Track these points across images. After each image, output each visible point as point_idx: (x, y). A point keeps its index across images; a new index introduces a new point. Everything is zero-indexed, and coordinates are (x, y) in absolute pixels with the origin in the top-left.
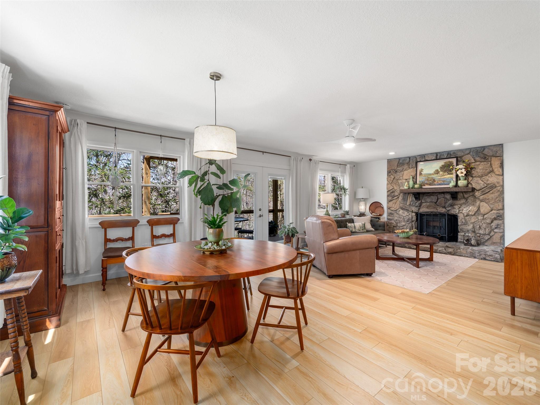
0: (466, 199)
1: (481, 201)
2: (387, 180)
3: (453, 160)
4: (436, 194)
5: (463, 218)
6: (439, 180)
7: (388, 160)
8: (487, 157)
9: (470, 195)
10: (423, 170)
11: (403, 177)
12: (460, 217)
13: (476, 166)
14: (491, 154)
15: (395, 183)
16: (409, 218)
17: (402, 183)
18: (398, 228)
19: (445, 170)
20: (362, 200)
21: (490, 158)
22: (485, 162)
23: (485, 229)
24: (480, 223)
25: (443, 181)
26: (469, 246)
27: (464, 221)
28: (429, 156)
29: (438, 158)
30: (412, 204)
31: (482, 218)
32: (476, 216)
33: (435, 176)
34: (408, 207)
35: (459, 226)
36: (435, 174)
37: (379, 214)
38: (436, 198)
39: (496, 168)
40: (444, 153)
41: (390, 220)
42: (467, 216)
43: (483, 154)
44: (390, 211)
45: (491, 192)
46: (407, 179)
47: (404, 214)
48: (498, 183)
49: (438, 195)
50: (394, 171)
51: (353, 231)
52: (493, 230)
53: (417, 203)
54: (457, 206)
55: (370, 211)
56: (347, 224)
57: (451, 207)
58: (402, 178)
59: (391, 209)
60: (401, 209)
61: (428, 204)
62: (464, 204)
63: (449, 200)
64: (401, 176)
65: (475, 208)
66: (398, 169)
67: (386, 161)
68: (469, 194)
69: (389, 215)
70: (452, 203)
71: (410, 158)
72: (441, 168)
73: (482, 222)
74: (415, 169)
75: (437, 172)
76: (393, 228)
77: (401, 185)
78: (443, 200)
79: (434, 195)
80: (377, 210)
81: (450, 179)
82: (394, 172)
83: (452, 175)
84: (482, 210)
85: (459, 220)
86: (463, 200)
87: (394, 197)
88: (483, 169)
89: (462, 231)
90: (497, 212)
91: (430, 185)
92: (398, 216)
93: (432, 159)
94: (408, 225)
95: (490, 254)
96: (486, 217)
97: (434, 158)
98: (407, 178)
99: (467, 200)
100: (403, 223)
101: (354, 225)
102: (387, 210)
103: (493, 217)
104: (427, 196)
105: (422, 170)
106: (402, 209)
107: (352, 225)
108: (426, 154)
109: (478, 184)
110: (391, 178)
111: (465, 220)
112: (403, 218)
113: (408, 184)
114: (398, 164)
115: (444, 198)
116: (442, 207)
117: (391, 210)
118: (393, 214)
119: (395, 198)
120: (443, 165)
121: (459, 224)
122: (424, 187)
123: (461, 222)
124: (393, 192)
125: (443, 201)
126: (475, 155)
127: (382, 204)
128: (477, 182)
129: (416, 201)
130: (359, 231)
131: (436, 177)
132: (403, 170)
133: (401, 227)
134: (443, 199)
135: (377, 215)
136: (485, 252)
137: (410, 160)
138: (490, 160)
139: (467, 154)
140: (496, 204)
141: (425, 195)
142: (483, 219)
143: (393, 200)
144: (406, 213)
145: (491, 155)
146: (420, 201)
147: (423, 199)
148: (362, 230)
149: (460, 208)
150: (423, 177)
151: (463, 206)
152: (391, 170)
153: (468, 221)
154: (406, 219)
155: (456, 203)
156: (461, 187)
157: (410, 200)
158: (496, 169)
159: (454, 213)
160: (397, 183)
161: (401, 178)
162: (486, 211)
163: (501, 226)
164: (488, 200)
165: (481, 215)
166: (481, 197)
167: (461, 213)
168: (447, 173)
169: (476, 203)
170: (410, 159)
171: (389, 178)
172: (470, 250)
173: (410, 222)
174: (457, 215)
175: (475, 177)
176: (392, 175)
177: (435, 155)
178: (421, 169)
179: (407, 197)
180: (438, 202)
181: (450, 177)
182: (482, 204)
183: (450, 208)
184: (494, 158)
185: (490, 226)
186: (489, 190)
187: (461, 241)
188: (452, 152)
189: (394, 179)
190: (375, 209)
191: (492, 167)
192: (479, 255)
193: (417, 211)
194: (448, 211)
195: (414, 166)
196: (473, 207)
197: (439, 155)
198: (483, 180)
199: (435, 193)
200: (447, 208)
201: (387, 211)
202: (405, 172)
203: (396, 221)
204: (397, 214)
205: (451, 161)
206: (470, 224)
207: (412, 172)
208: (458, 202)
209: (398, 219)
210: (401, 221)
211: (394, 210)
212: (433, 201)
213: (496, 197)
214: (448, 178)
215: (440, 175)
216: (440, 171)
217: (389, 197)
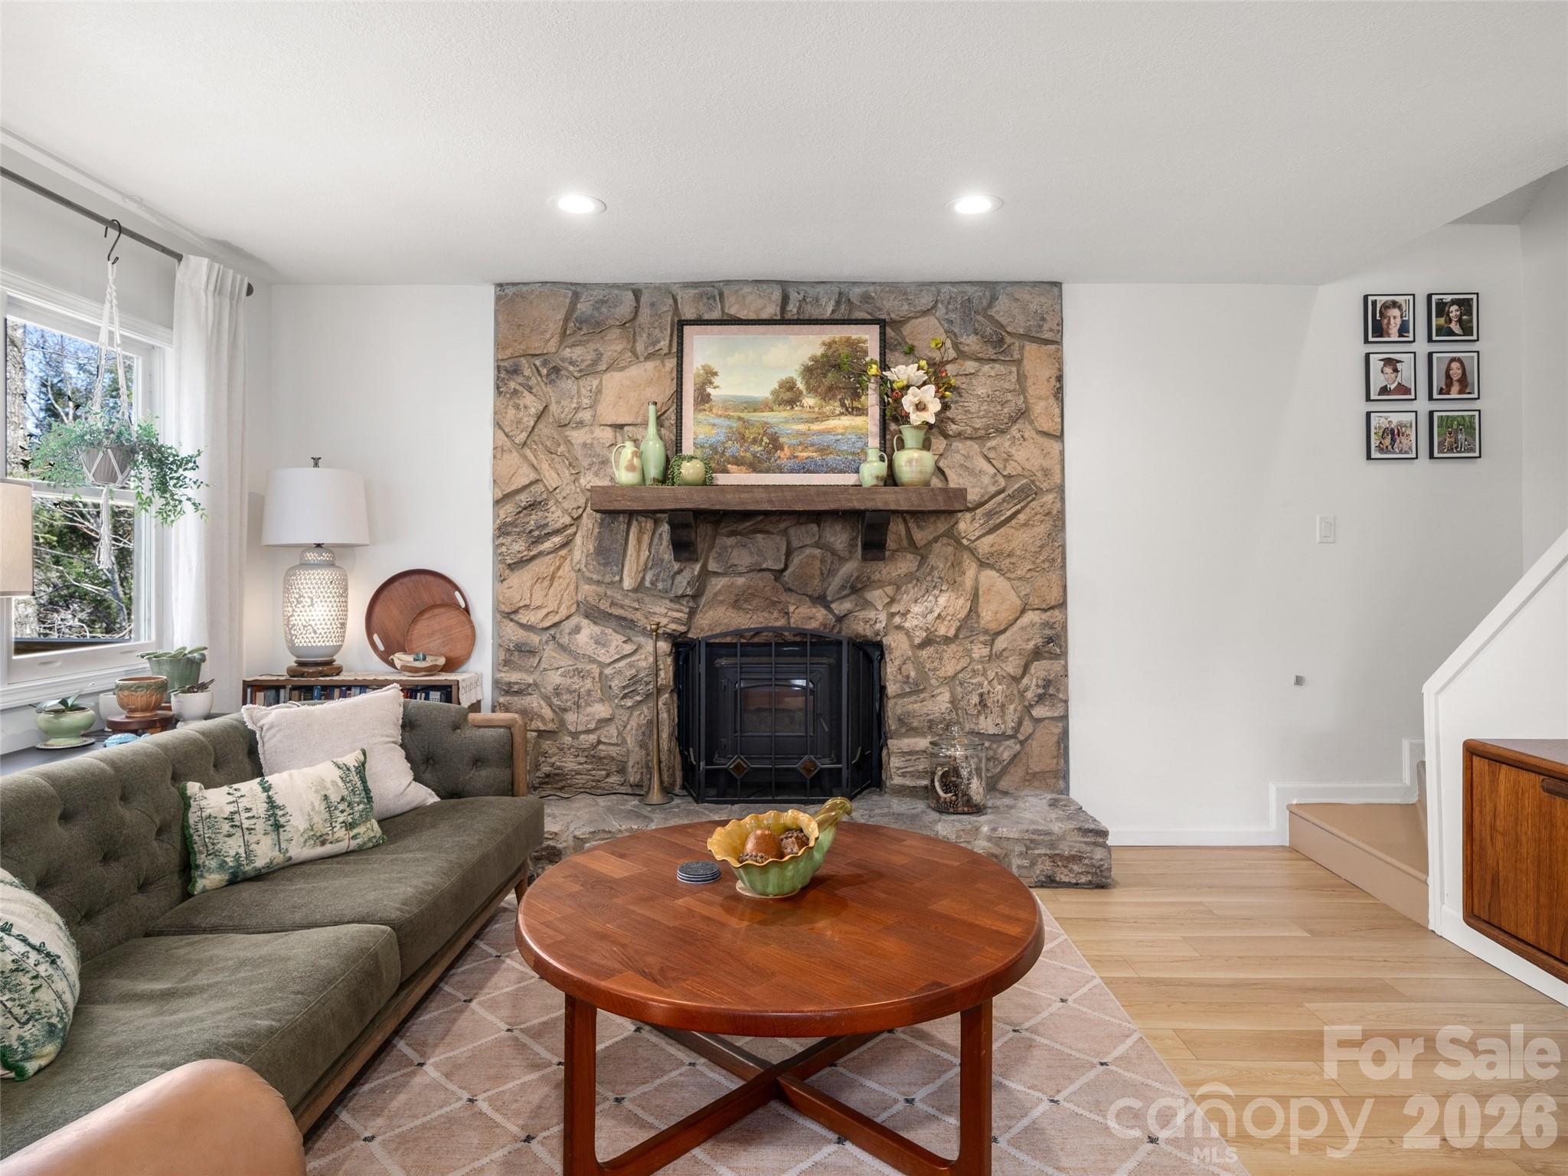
0: (921, 553)
1: (983, 565)
2: (498, 425)
3: (867, 337)
4: (782, 526)
5: (909, 658)
6: (801, 444)
7: (500, 285)
8: (1008, 340)
9: (935, 534)
10: (716, 374)
11: (601, 409)
12: (897, 654)
13: (964, 379)
14: (1018, 325)
15: (548, 443)
16: (634, 671)
17: (592, 444)
18: (568, 740)
19: (830, 389)
20: (312, 556)
21: (1017, 344)
22: (997, 366)
23: (1002, 707)
24: (979, 679)
25: (823, 450)
26: (964, 813)
27: (913, 674)
28: (744, 298)
29: (788, 316)
30: (653, 583)
31: (986, 651)
32: (960, 644)
33: (777, 418)
34: (627, 602)
35: (890, 704)
36: (780, 405)
37: (442, 661)
38: (778, 550)
39: (1040, 398)
40: (820, 289)
41: (516, 693)
42: (926, 643)
43: (991, 318)
44: (513, 633)
45: (1022, 517)
46: (621, 427)
47: (604, 645)
48: (1047, 473)
49: (792, 532)
50: (545, 363)
51: (260, 863)
52: (1028, 709)
53: (679, 578)
54: (877, 593)
55: (376, 637)
56: (185, 802)
57: (853, 597)
58: (594, 416)
59: (524, 617)
60: (587, 617)
61: (741, 581)
62: (910, 577)
63: (843, 560)
64: (586, 402)
65: (961, 601)
66: (567, 353)
67: (489, 293)
68: (932, 528)
69: (507, 662)
70: (857, 578)
71: (637, 293)
72: (808, 371)
73: (991, 675)
74: (671, 363)
75: (788, 395)
76: (537, 745)
77: (585, 463)
78: (814, 557)
79: (769, 527)
80: (423, 626)
81: (854, 438)
82: (544, 371)
83: (863, 418)
84: (989, 614)
85: (890, 670)
86: (910, 556)
87: (538, 540)
88: (991, 399)
89: (903, 730)
90: (1045, 616)
91: (754, 466)
92: (565, 661)
93: (764, 316)
94: (625, 719)
95: (1073, 853)
96: (1004, 646)
97: (771, 311)
98: (621, 421)
99: (923, 559)
100: (601, 710)
101: (270, 801)
102: (497, 625)
103: (1031, 645)
104: (733, 534)
105: (709, 374)
106: (594, 614)
107: (244, 803)
108: (728, 282)
109: (971, 472)
110: (520, 414)
111: (920, 666)
112: (601, 673)
113: (638, 454)
114: (566, 320)
115: (817, 545)
116: (810, 597)
117: (522, 626)
118: (532, 652)
119: (547, 545)
120: (813, 359)
121: (892, 689)
122: (722, 479)
123: (899, 677)
124: (533, 506)
125: (817, 564)
126: (958, 321)
127: (457, 588)
128: (968, 464)
129: (676, 566)
130: (320, 851)
131: (784, 421)
132: (595, 362)
133: (588, 732)
134: (817, 552)
135: (432, 670)
136: (1052, 845)
137: (637, 309)
138: (1016, 356)
139: (925, 313)
140: (1041, 581)
141: (724, 531)
142: (990, 656)
143: (533, 558)
144: (617, 641)
145: (1021, 331)
146: (698, 567)
147: (713, 554)
148: (341, 833)
149: (892, 601)
150: (717, 421)
151: (907, 592)
152: (523, 360)
153: (931, 674)
154: (616, 684)
155: (877, 576)
156: (911, 484)
157: (643, 558)
158: (1042, 404)
159: (869, 633)
160: (562, 449)
161: (586, 416)
162: (1005, 616)
163: (1058, 690)
164: (1008, 561)
165: (982, 639)
166: (985, 545)
167: (899, 628)
168: (837, 404)
169: (964, 573)
170: (643, 300)
171: (511, 412)
172: (985, 844)
173: (638, 698)
174: (881, 641)
175: (959, 435)
176: (530, 389)
177: (777, 295)
178: (703, 367)
179: (620, 537)
180: (794, 572)
181: (853, 428)
182: (988, 576)
183: (847, 605)
184: (1035, 346)
185: (1019, 692)
186: (1014, 510)
187: (902, 786)
188: (858, 290)
189: (539, 417)
190: (415, 621)
191: (1023, 391)
192: (1026, 863)
193: (683, 629)
194: (840, 619)
195: (664, 344)
196: (953, 595)
197: (794, 296)
198: (991, 455)
199: (774, 519)
200: (833, 606)
201: (498, 634)
202: (607, 377)
203: (558, 695)
204: (563, 648)
205: (854, 337)
206: (937, 687)
207: (650, 382)
208: (884, 572)
209: (570, 681)
210: (589, 692)
211: (541, 626)
212: (764, 566)
213: (1039, 543)
214: (843, 434)
215: (804, 416)
216: (804, 392)
217: (510, 539)
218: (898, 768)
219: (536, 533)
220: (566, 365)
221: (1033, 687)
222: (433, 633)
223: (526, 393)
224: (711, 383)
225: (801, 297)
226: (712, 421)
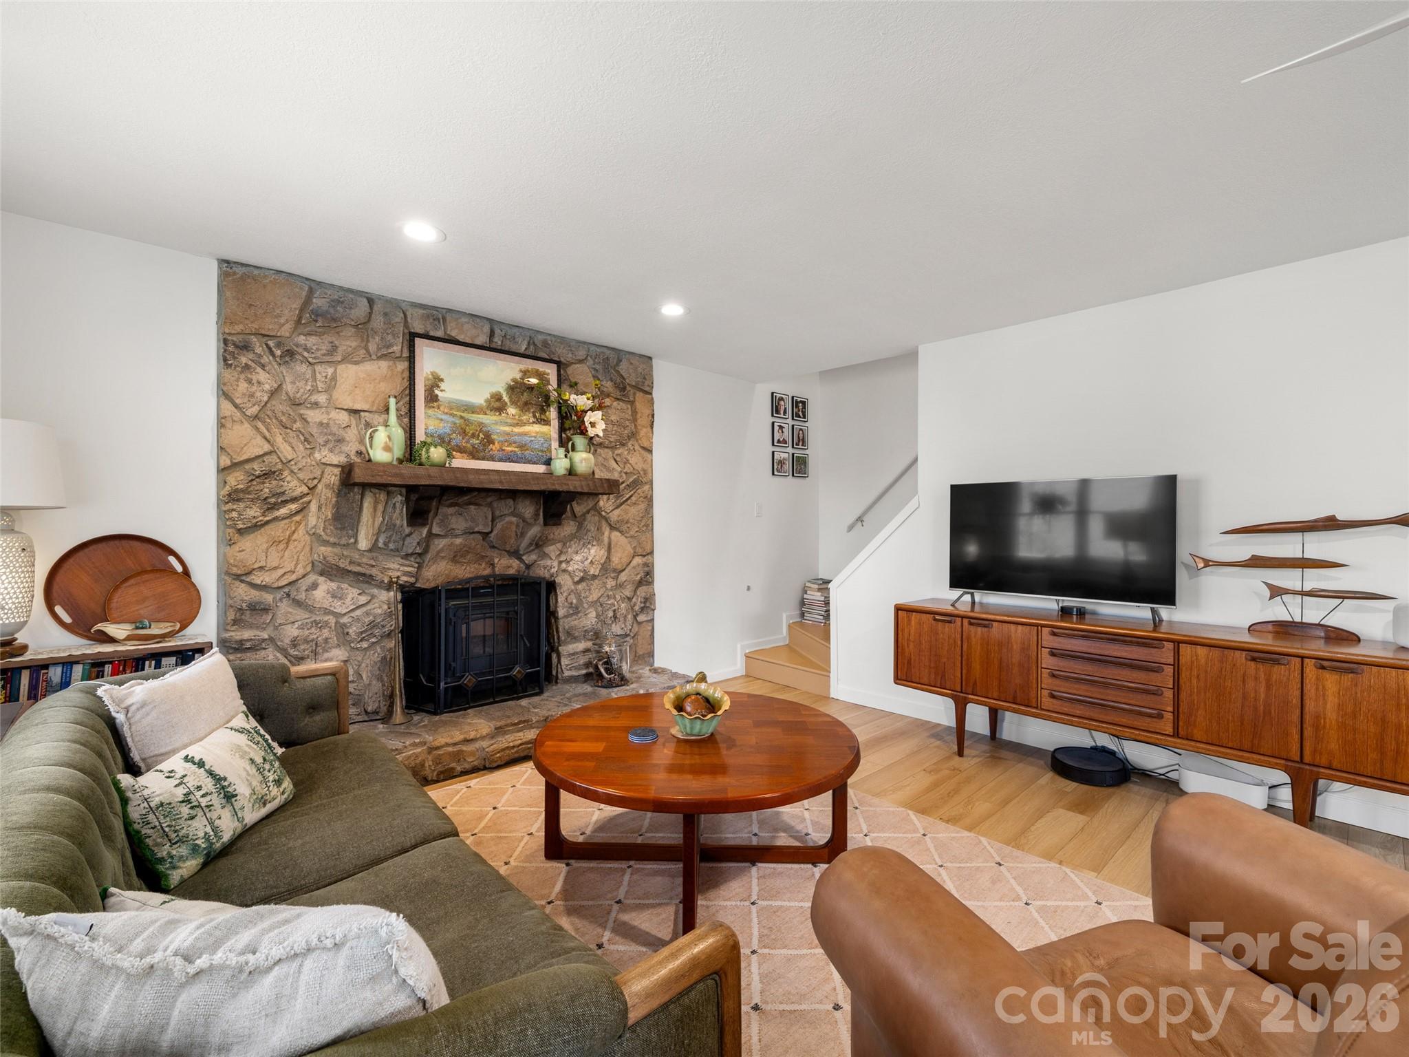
0: (580, 521)
1: (612, 528)
2: (222, 396)
3: (549, 371)
4: (489, 500)
5: (571, 591)
6: (506, 441)
7: (225, 262)
8: (628, 388)
9: (587, 508)
10: (442, 380)
11: (337, 394)
12: (565, 588)
14: (632, 380)
15: (284, 419)
16: (371, 618)
17: (328, 424)
19: (526, 404)
21: (632, 391)
22: (620, 403)
23: (625, 617)
24: (611, 601)
25: (522, 447)
26: (624, 684)
27: (574, 601)
28: (462, 325)
29: (493, 346)
30: (386, 544)
31: (614, 583)
32: (601, 579)
33: (489, 419)
34: (364, 560)
35: (561, 622)
36: (491, 411)
38: (486, 518)
39: (643, 426)
40: (517, 331)
41: (248, 649)
42: (582, 580)
43: (618, 372)
44: (243, 593)
45: (633, 498)
46: (357, 412)
47: (341, 598)
48: (645, 472)
49: (495, 504)
50: (279, 345)
51: (226, 837)
52: (636, 617)
53: (408, 540)
54: (552, 548)
55: (60, 609)
56: (123, 797)
57: (536, 551)
58: (329, 400)
59: (257, 579)
60: (321, 575)
61: (458, 541)
62: (573, 537)
63: (530, 525)
64: (320, 385)
65: (602, 552)
66: (301, 340)
67: (214, 266)
68: (585, 504)
69: (235, 622)
70: (540, 537)
71: (371, 301)
72: (510, 389)
73: (618, 597)
74: (402, 366)
75: (497, 404)
77: (321, 440)
78: (511, 523)
79: (479, 500)
80: (129, 594)
81: (542, 440)
82: (278, 353)
83: (548, 427)
84: (617, 559)
85: (560, 600)
86: (572, 523)
87: (274, 507)
88: (618, 424)
89: (569, 639)
90: (643, 560)
91: (474, 455)
92: (301, 615)
93: (478, 342)
94: (360, 659)
96: (624, 579)
97: (482, 339)
98: (357, 407)
99: (580, 526)
100: (339, 654)
102: (222, 587)
103: (638, 578)
104: (452, 505)
105: (436, 381)
106: (330, 571)
108: (449, 311)
109: (607, 469)
110: (254, 389)
111: (578, 596)
112: (337, 623)
114: (302, 310)
115: (513, 514)
116: (508, 552)
117: (251, 586)
118: (266, 610)
119: (283, 511)
120: (514, 381)
121: (561, 612)
123: (566, 604)
124: (267, 475)
125: (514, 528)
126: (601, 371)
127: (172, 553)
128: (605, 464)
129: (407, 530)
130: (265, 810)
131: (495, 424)
132: (330, 353)
134: (514, 519)
137: (370, 314)
138: (632, 399)
139: (581, 361)
140: (641, 538)
141: (447, 502)
142: (617, 586)
143: (267, 523)
144: (353, 595)
145: (634, 384)
146: (425, 531)
147: (436, 521)
149: (561, 553)
150: (443, 417)
151: (571, 547)
152: (254, 339)
153: (584, 600)
154: (353, 631)
155: (552, 536)
156: (580, 475)
157: (378, 524)
158: (644, 430)
159: (547, 576)
160: (298, 425)
161: (322, 398)
162: (625, 560)
163: (651, 604)
164: (625, 526)
165: (613, 575)
166: (614, 516)
167: (565, 571)
168: (531, 415)
169: (603, 534)
170: (375, 308)
171: (243, 386)
173: (374, 640)
174: (554, 581)
175: (600, 445)
176: (263, 366)
177: (487, 329)
178: (432, 373)
179: (355, 507)
180: (497, 534)
181: (542, 433)
182: (616, 534)
183: (533, 557)
184: (641, 394)
185: (632, 607)
186: (630, 494)
187: (571, 677)
188: (540, 337)
189: (273, 393)
190: (117, 588)
191: (635, 420)
193: (412, 580)
194: (528, 567)
195: (396, 349)
196: (598, 548)
197: (498, 332)
198: (617, 459)
199: (483, 494)
200: (524, 558)
201: (224, 595)
202: (341, 367)
203: (295, 646)
204: (298, 603)
205: (541, 370)
206: (588, 609)
207: (384, 379)
208: (556, 533)
209: (307, 632)
210: (326, 640)
211: (276, 585)
212: (476, 530)
213: (641, 515)
214: (535, 437)
215: (509, 421)
216: (509, 404)
217: (242, 505)
218: (567, 665)
219: (273, 500)
220: (300, 350)
221: (639, 603)
222: (144, 599)
223: (259, 370)
224: (439, 387)
225: (503, 334)
226: (440, 417)
